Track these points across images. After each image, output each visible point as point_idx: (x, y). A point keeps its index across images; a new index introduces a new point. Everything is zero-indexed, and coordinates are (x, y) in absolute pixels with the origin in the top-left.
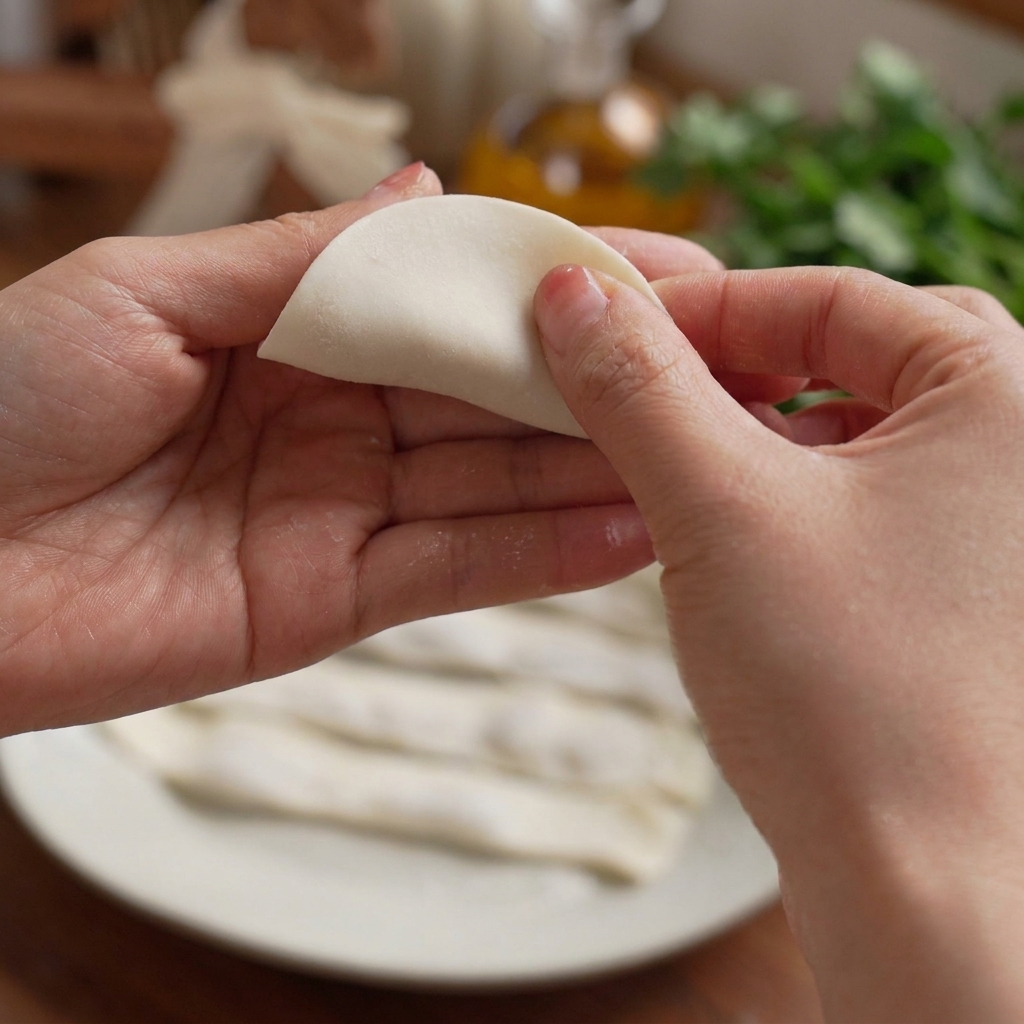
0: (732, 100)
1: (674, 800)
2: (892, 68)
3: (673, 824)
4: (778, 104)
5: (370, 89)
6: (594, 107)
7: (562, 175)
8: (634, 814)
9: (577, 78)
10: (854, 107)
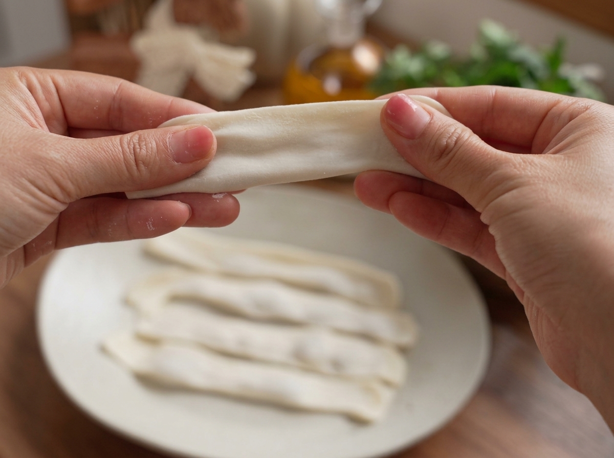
0: (416, 49)
1: (387, 383)
2: (496, 32)
3: (387, 395)
4: (439, 50)
5: (236, 43)
6: (348, 51)
7: (332, 85)
8: (368, 391)
9: (339, 37)
10: (476, 51)
